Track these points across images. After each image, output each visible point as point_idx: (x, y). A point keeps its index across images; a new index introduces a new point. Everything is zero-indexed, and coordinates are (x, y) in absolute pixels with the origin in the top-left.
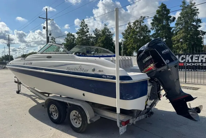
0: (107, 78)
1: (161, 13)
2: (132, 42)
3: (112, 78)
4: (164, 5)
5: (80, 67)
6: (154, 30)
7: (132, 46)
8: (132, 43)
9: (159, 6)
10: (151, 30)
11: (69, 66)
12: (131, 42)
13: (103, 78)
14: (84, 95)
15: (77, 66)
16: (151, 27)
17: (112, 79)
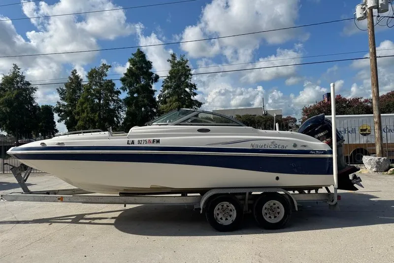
0: (316, 153)
1: (139, 65)
2: (89, 109)
3: (323, 152)
4: (142, 52)
5: (272, 143)
6: (126, 92)
7: (87, 116)
8: (87, 111)
9: (134, 53)
10: (121, 91)
11: (253, 142)
12: (86, 108)
13: (311, 154)
14: (277, 178)
15: (269, 143)
16: (122, 85)
17: (323, 154)
